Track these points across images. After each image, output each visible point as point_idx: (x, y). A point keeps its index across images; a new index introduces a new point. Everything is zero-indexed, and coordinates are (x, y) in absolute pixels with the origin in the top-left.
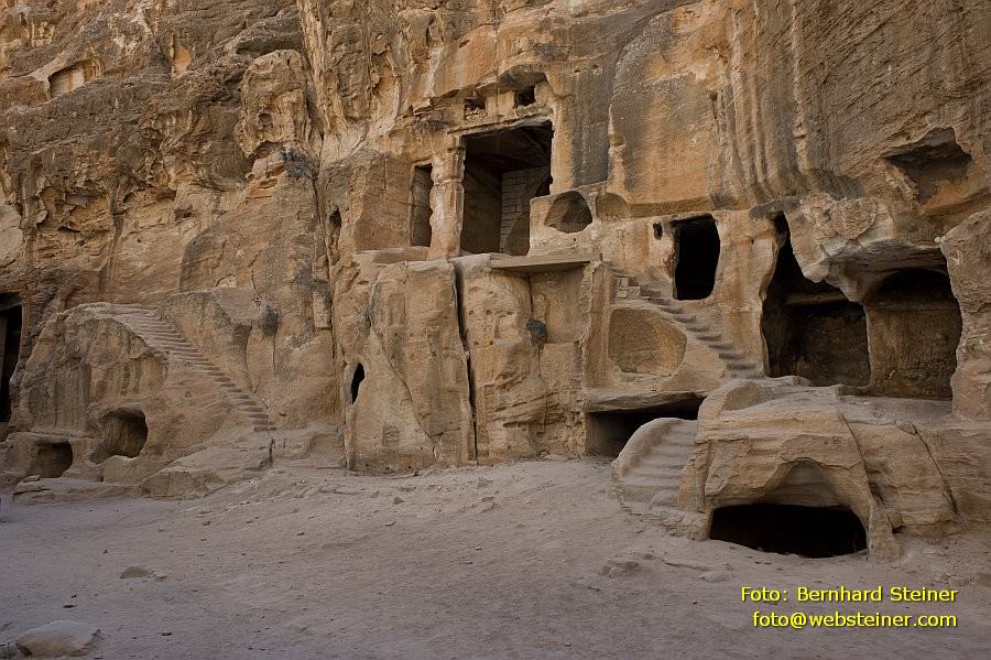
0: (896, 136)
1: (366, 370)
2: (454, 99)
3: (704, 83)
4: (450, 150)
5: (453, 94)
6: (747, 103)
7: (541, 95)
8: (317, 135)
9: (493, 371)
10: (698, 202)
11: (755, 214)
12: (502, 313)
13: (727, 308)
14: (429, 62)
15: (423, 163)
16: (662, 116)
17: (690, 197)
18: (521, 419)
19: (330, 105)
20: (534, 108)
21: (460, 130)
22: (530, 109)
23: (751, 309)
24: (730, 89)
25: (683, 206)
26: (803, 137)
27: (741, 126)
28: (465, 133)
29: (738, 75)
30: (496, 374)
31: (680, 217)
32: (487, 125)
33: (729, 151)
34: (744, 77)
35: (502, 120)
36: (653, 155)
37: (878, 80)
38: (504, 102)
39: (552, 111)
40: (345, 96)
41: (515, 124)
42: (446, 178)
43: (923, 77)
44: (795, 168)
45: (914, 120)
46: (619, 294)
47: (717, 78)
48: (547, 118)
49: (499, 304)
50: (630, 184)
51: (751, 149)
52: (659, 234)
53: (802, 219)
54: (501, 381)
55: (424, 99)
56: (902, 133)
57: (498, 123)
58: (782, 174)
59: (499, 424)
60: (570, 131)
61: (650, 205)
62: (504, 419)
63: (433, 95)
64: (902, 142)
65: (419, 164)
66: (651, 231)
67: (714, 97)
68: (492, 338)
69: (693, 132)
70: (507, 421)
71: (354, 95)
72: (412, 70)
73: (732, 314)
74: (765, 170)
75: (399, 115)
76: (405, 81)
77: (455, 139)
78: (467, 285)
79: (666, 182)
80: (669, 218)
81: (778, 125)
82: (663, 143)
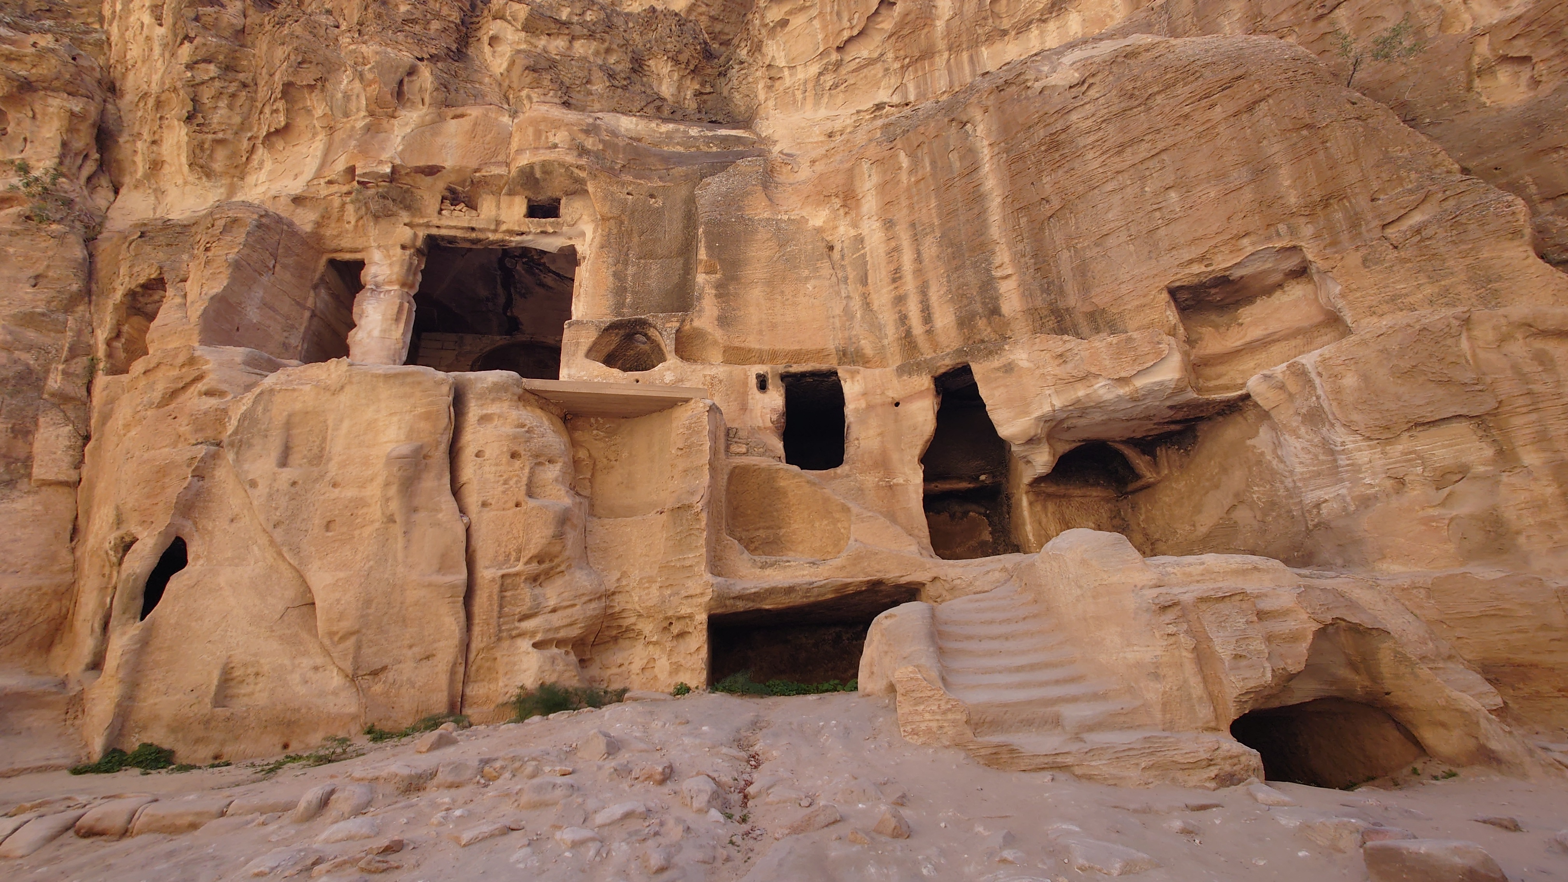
0: (1191, 262)
1: (192, 551)
2: (429, 180)
3: (819, 230)
4: (403, 247)
5: (432, 171)
6: (894, 252)
7: (570, 209)
8: (104, 181)
9: (519, 551)
10: (820, 354)
11: (905, 370)
12: (541, 459)
13: (870, 480)
14: (395, 122)
15: (348, 256)
16: (768, 253)
17: (808, 346)
18: (562, 634)
19: (154, 142)
20: (558, 223)
21: (428, 225)
22: (551, 224)
23: (907, 481)
24: (859, 240)
25: (797, 356)
26: (1008, 277)
27: (879, 276)
28: (434, 231)
29: (876, 225)
30: (526, 555)
31: (795, 369)
32: (473, 229)
33: (856, 304)
34: (889, 224)
35: (504, 227)
36: (756, 293)
37: (1155, 207)
38: (510, 206)
39: (583, 234)
40: (201, 132)
41: (518, 238)
42: (390, 283)
43: (1248, 195)
44: (995, 311)
45: (1225, 243)
46: (734, 448)
47: (835, 228)
48: (571, 242)
49: (536, 443)
50: (724, 321)
51: (900, 300)
52: (762, 384)
53: (1009, 368)
54: (534, 567)
55: (381, 162)
56: (1202, 259)
57: (495, 231)
58: (965, 322)
59: (525, 644)
60: (610, 260)
61: (750, 350)
62: (533, 633)
63: (398, 161)
64: (1196, 269)
65: (340, 256)
66: (753, 382)
67: (831, 248)
68: (521, 495)
69: (807, 279)
70: (538, 637)
71: (220, 135)
72: (360, 124)
73: (878, 487)
74: (927, 317)
75: (318, 175)
76: (339, 135)
77: (415, 235)
78: (473, 411)
79: (773, 326)
80: (781, 369)
81: (957, 269)
82: (770, 283)
